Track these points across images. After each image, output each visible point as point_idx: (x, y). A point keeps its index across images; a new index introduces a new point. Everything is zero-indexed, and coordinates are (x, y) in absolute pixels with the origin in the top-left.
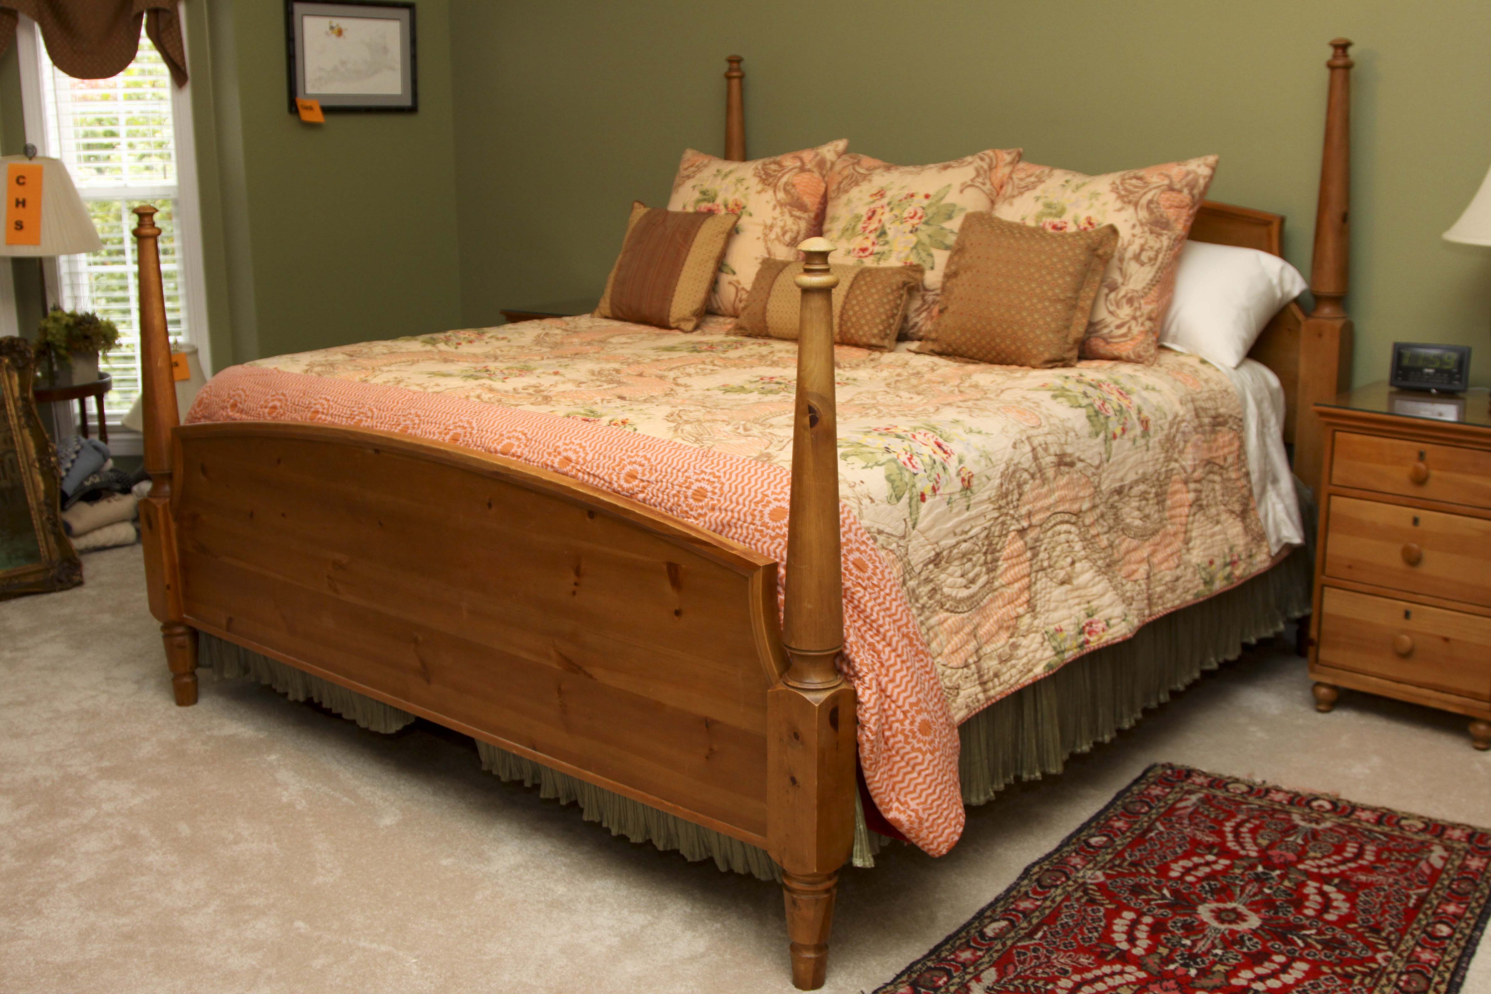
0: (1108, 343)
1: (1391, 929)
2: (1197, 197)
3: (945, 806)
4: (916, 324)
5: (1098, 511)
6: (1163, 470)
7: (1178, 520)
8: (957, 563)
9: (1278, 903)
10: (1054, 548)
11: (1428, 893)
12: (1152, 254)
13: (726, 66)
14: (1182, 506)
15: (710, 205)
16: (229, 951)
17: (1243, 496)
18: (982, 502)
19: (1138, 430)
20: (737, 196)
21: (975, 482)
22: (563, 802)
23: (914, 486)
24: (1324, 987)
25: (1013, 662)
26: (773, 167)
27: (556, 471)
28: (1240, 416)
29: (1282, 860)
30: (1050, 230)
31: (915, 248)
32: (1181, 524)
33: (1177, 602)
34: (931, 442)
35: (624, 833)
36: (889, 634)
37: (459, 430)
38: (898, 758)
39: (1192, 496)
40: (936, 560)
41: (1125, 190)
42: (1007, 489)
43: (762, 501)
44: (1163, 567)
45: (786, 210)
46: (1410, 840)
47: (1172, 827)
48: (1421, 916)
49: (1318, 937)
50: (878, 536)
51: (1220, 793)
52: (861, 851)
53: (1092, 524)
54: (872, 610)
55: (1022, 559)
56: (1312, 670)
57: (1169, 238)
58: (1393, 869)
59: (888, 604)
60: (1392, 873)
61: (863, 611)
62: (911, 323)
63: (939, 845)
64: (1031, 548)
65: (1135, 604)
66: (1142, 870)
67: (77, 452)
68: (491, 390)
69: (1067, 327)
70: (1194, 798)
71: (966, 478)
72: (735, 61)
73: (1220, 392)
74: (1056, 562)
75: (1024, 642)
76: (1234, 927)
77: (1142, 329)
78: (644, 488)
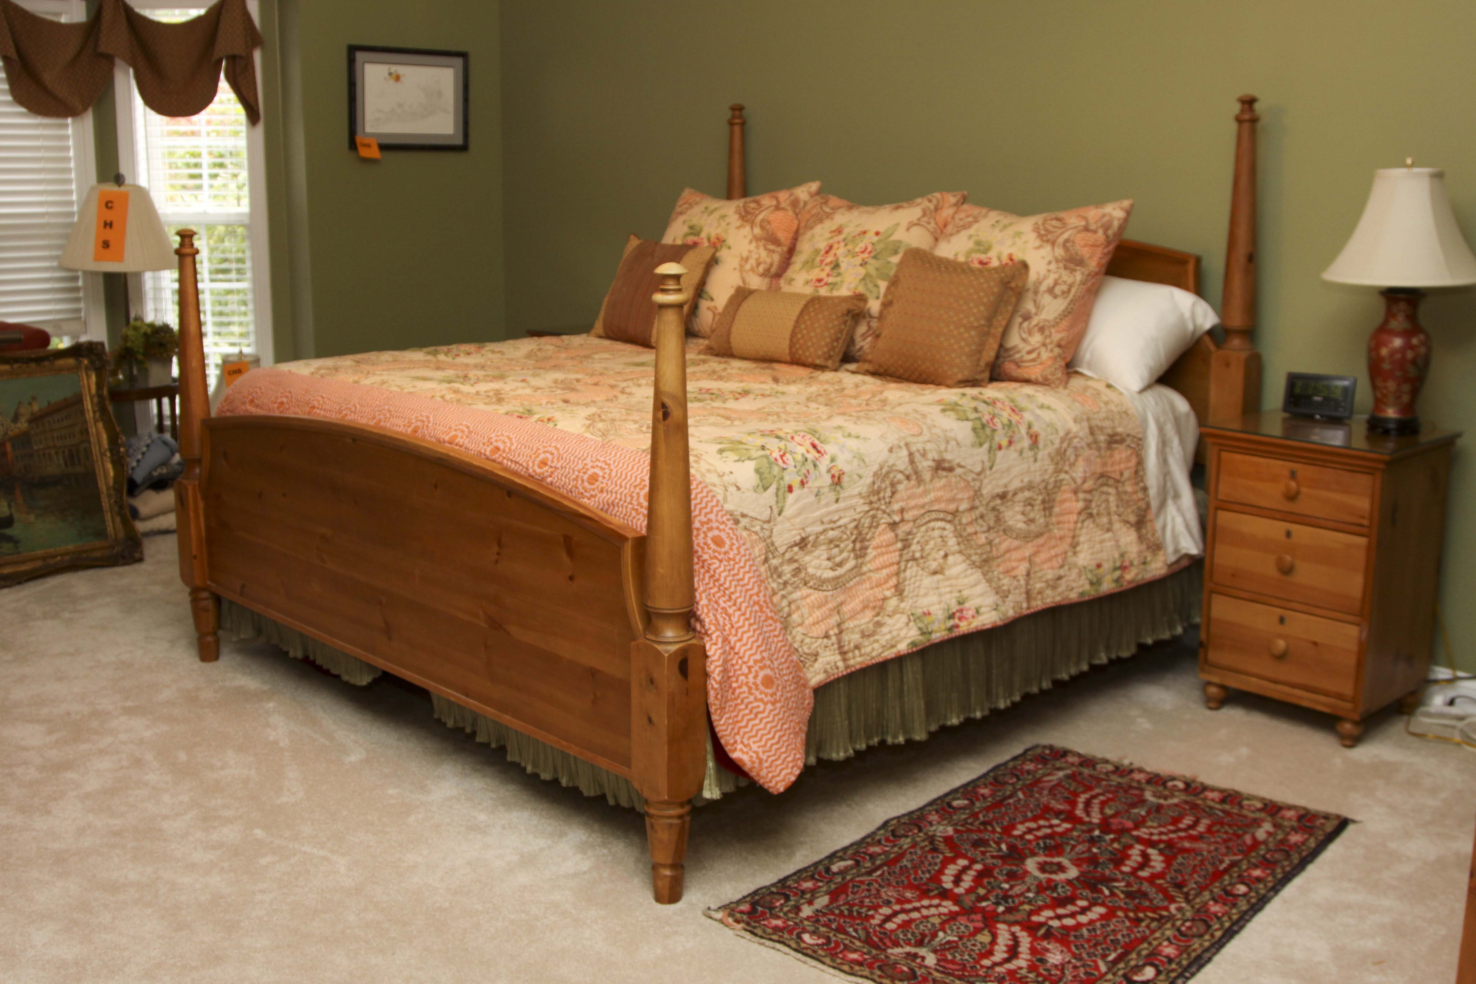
0: (1019, 367)
1: (1194, 886)
2: (1111, 237)
3: (783, 750)
4: (861, 348)
5: (977, 513)
6: (1052, 480)
7: (1066, 525)
8: (823, 547)
9: (1101, 861)
10: (927, 542)
11: (1241, 860)
12: (1064, 288)
13: (729, 114)
14: (1069, 513)
15: (695, 239)
16: (195, 848)
17: (1139, 508)
18: (852, 497)
19: (1027, 442)
20: (719, 231)
21: (845, 479)
22: (493, 746)
23: (782, 478)
24: (1112, 927)
25: (876, 637)
26: (753, 205)
27: (488, 459)
28: (1140, 436)
29: (1120, 827)
30: (976, 265)
31: (863, 279)
32: (1069, 530)
33: (1058, 599)
34: (808, 443)
35: (538, 771)
36: (739, 600)
37: (419, 424)
38: (743, 707)
39: (1080, 505)
40: (802, 544)
41: (1046, 230)
42: (879, 487)
43: (640, 484)
44: (1045, 566)
45: (761, 244)
46: (1245, 817)
47: (1032, 796)
48: (1227, 877)
49: (1125, 889)
50: (741, 519)
51: (1086, 771)
52: (710, 785)
53: (971, 523)
54: (725, 579)
55: (891, 548)
56: (1203, 670)
57: (1083, 274)
58: (1219, 840)
59: (741, 576)
60: (1216, 842)
61: (718, 580)
62: (858, 347)
63: (777, 783)
64: (902, 540)
65: (1011, 597)
66: (989, 828)
67: (148, 446)
68: (456, 391)
69: (980, 352)
70: (1061, 774)
71: (837, 475)
72: (737, 109)
73: (1119, 413)
74: (928, 555)
75: (889, 621)
76: (1054, 877)
77: (1051, 355)
78: (552, 473)
